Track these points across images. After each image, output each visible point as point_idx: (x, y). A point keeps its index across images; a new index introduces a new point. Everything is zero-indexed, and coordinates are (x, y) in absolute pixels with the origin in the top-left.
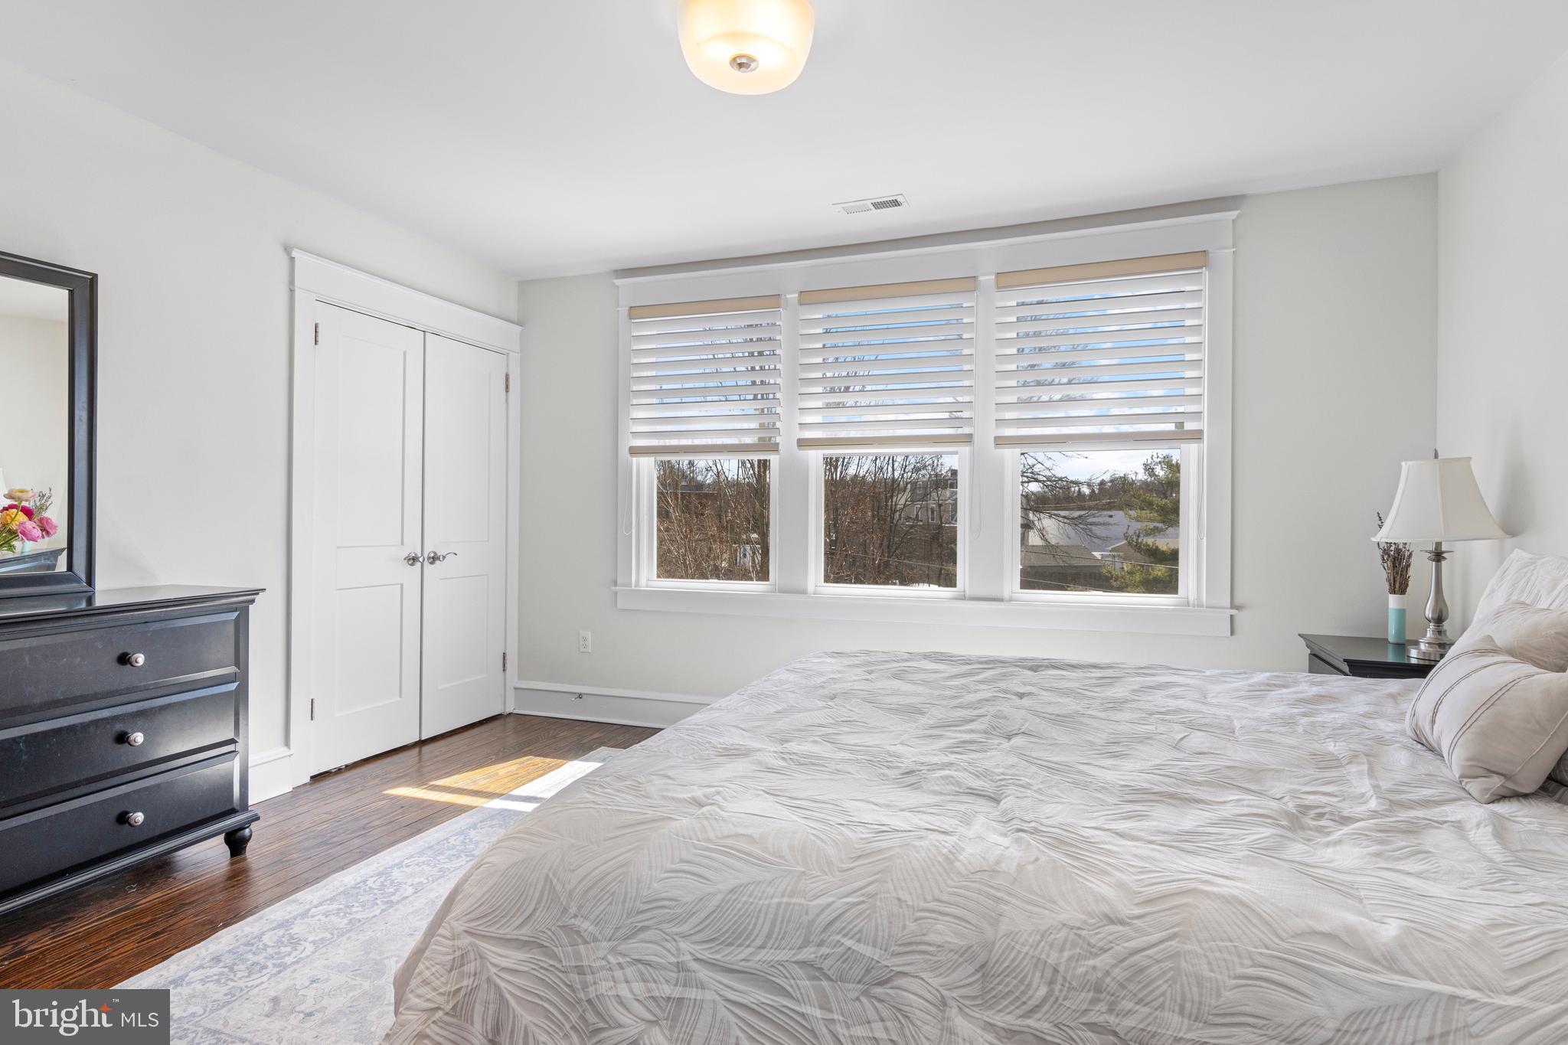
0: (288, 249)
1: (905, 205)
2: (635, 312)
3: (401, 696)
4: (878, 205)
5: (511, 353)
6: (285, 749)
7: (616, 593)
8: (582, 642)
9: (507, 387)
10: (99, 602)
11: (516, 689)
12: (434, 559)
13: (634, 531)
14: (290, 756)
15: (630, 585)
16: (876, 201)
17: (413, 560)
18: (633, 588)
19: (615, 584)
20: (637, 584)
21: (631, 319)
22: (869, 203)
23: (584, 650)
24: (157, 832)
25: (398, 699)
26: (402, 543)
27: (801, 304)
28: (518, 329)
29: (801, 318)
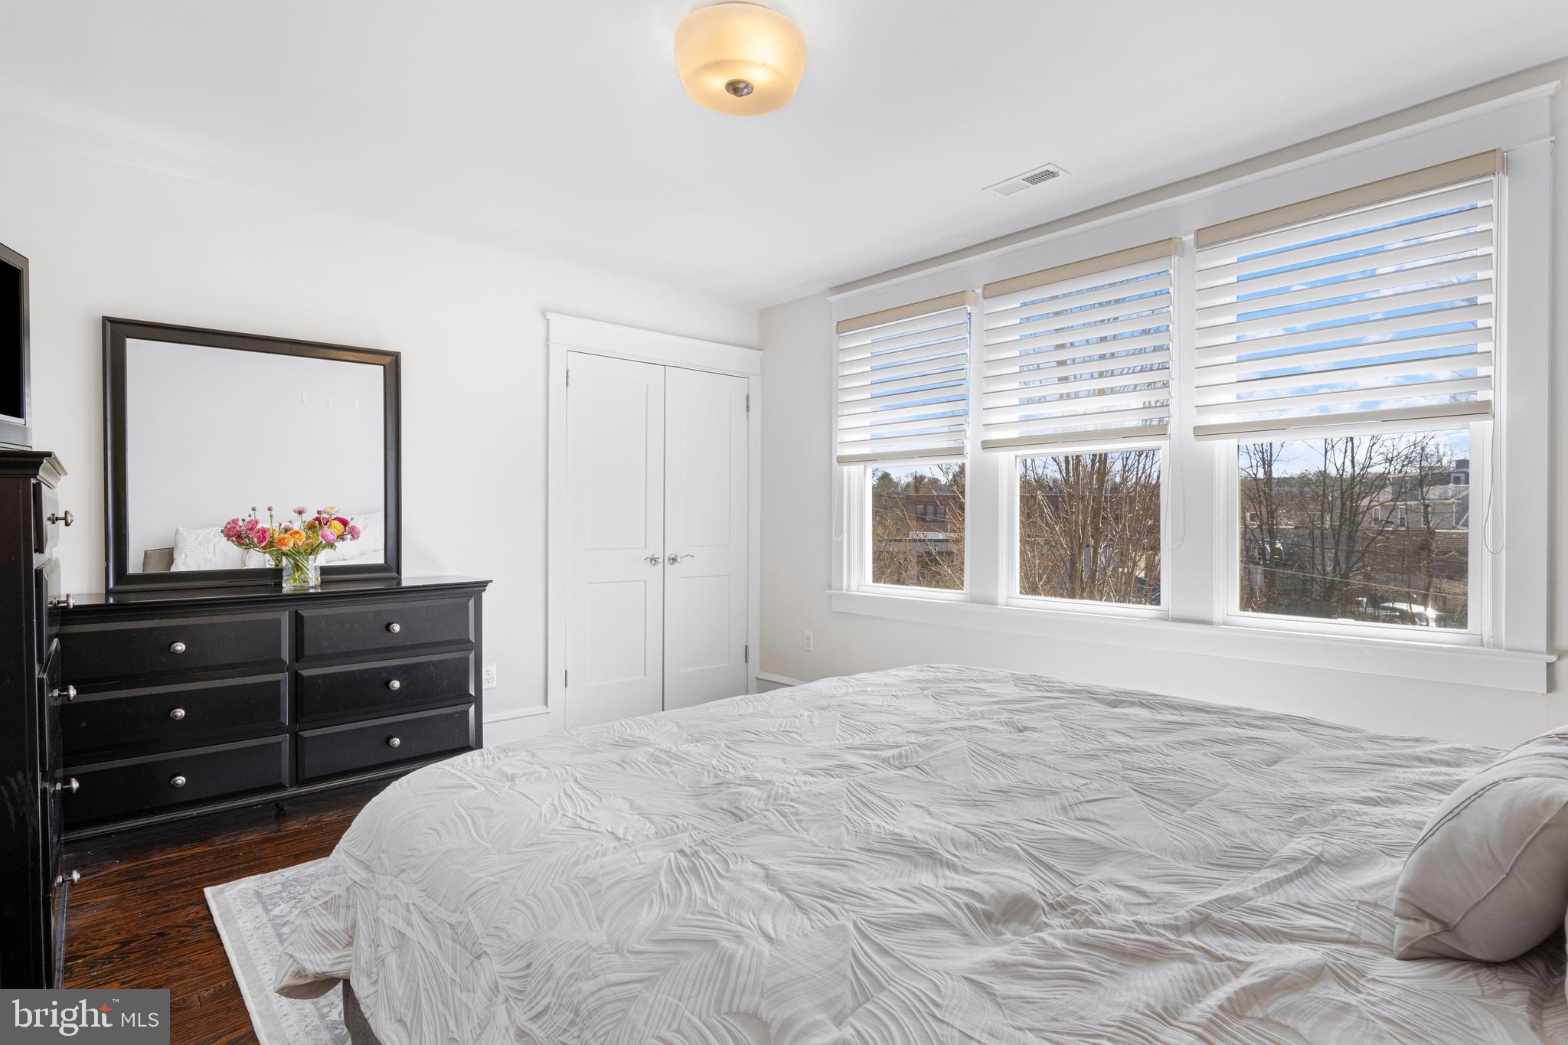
0: (544, 314)
1: (1061, 173)
2: (843, 326)
3: (645, 676)
4: (1034, 180)
5: (751, 376)
6: (545, 707)
7: (831, 596)
8: (805, 641)
9: (748, 407)
10: (404, 584)
11: (757, 679)
12: (674, 560)
13: (845, 536)
14: (548, 713)
15: (842, 589)
16: (1029, 175)
17: (654, 560)
18: (844, 592)
19: (830, 587)
20: (848, 589)
21: (838, 334)
22: (1019, 179)
23: (808, 649)
24: (412, 755)
25: (643, 677)
26: (646, 546)
27: (984, 298)
28: (758, 353)
29: (985, 313)
